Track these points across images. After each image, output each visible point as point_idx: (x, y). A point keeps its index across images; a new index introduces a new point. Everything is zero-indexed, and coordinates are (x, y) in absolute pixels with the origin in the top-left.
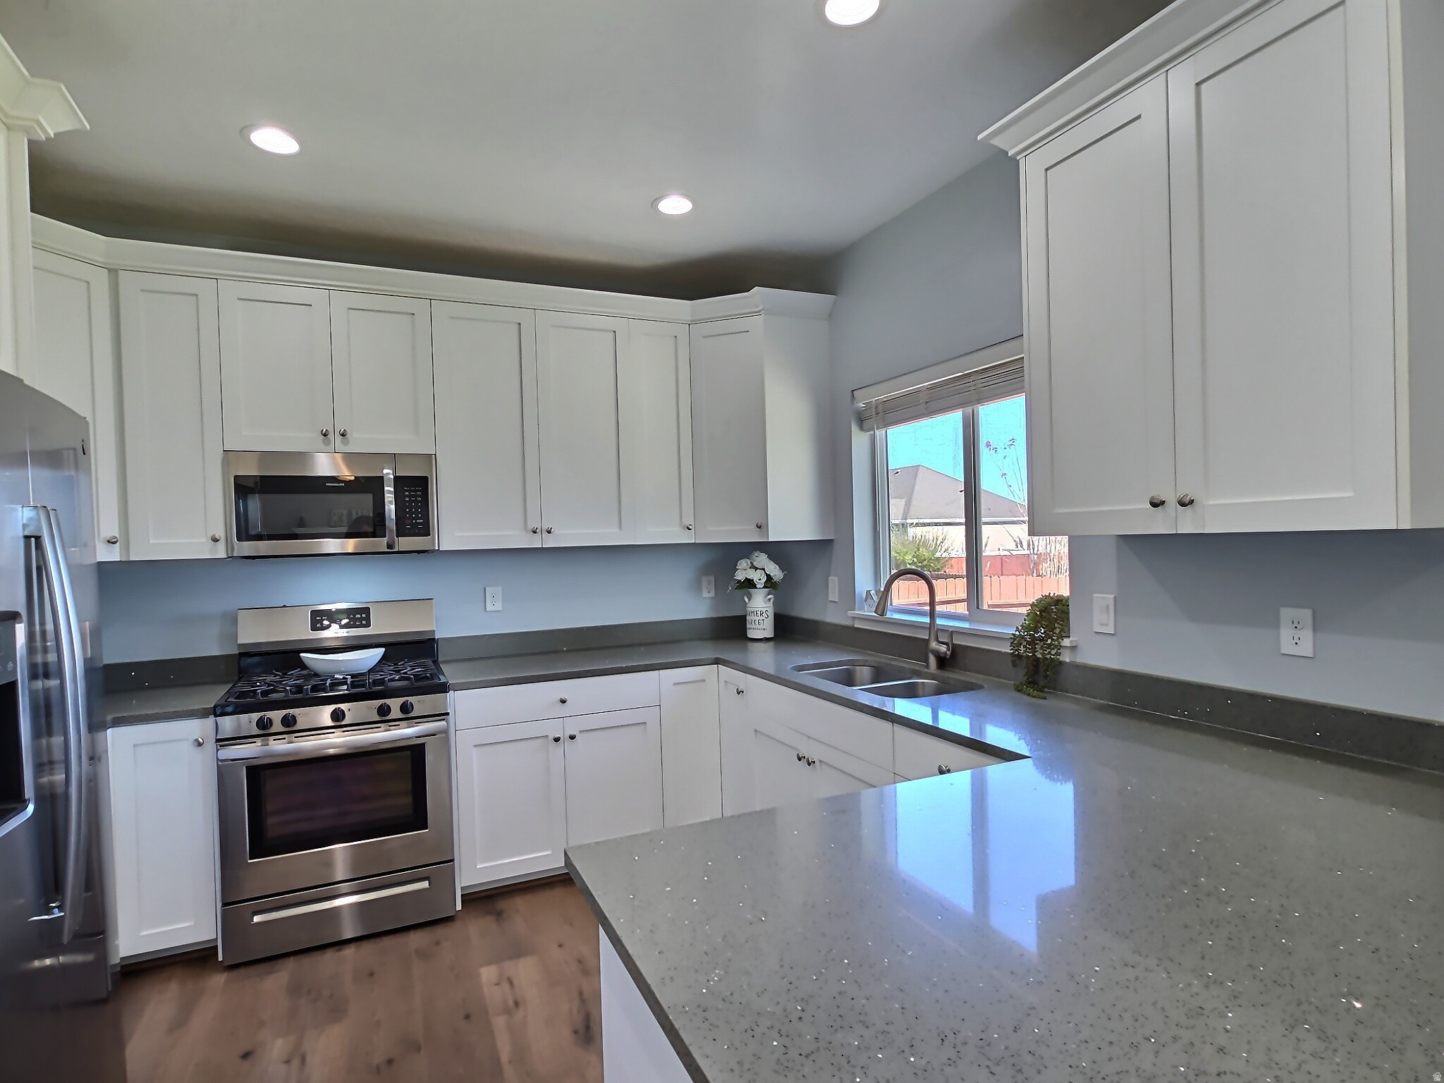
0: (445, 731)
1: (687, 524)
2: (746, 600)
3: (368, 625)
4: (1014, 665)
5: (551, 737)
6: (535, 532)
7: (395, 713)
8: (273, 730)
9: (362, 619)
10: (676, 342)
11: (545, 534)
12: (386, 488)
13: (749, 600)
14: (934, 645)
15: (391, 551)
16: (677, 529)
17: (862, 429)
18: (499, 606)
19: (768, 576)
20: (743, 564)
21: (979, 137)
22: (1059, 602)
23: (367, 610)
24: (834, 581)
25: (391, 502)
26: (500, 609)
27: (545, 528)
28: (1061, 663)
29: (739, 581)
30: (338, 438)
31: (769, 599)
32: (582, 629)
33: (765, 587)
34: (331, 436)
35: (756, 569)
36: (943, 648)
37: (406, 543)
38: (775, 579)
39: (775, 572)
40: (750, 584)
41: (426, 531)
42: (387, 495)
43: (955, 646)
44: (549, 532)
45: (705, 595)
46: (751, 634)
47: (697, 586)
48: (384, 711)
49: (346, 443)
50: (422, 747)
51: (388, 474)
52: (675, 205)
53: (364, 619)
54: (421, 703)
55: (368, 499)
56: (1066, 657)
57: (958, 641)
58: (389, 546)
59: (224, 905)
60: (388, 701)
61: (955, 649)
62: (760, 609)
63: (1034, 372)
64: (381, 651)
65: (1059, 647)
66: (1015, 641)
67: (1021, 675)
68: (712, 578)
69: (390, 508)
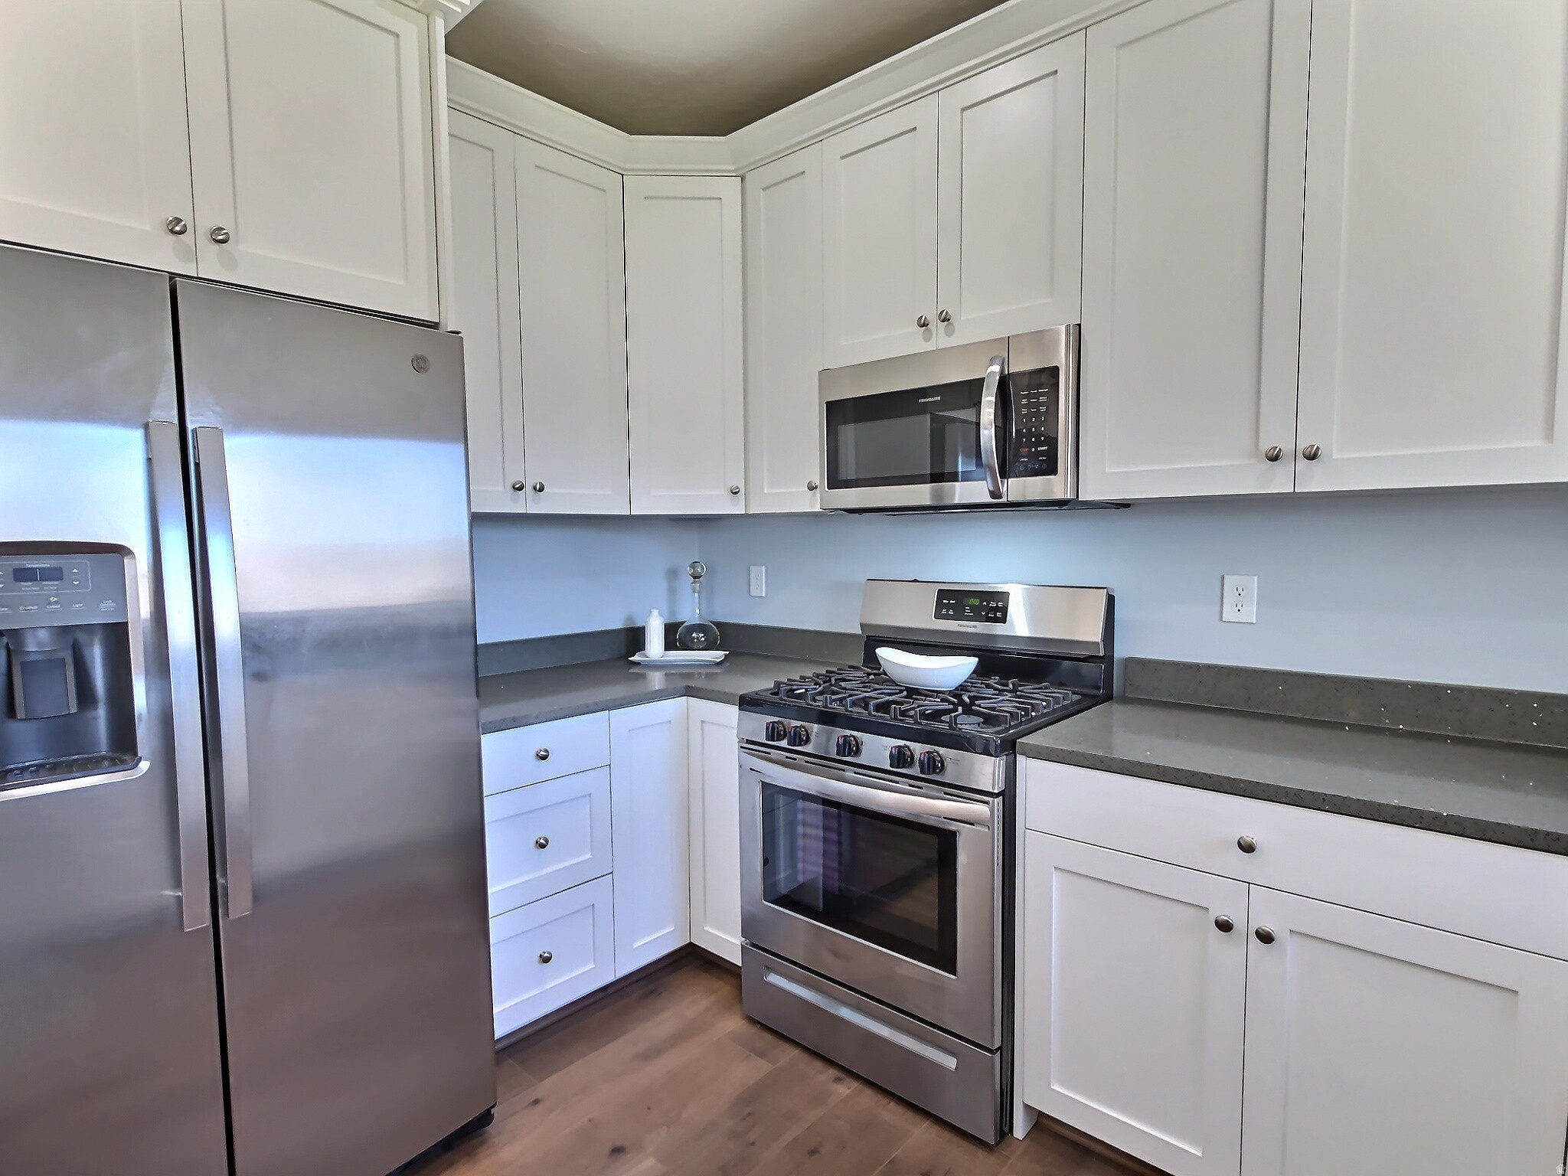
3: (1003, 619)
6: (1275, 458)
9: (996, 610)
11: (1302, 463)
12: (985, 398)
15: (997, 502)
18: (1251, 614)
23: (1005, 597)
26: (1256, 618)
34: (932, 327)
37: (1017, 488)
41: (1051, 466)
44: (1313, 456)
49: (950, 332)
51: (992, 373)
53: (1001, 609)
58: (995, 494)
64: (971, 662)
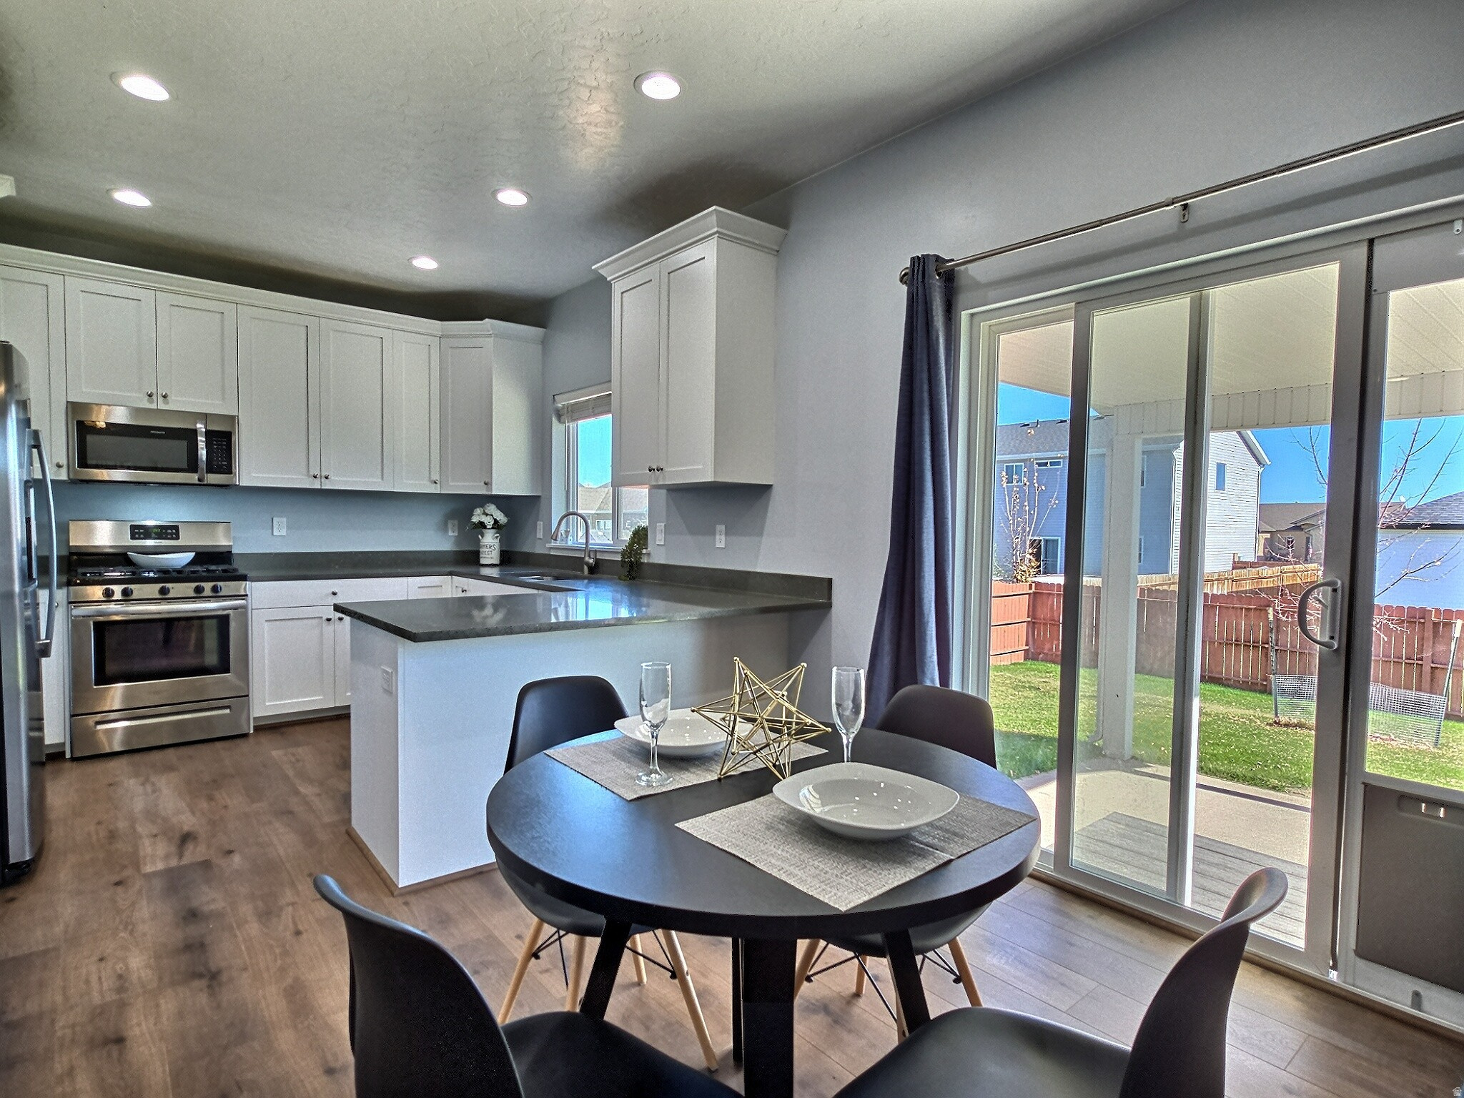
0: (244, 607)
1: (435, 479)
2: (480, 537)
3: (178, 538)
4: (622, 566)
5: (325, 618)
6: (315, 477)
7: (208, 592)
8: (114, 598)
9: (172, 534)
10: (429, 348)
11: (323, 480)
12: (199, 438)
13: (482, 537)
14: (587, 559)
15: (201, 485)
16: (428, 483)
17: (560, 421)
18: (284, 533)
19: (495, 520)
20: (478, 511)
21: (593, 267)
22: (645, 529)
23: (176, 528)
24: (540, 524)
25: (202, 448)
26: (285, 534)
27: (323, 474)
28: (642, 563)
29: (474, 523)
30: (161, 399)
31: (497, 537)
32: (351, 553)
33: (493, 528)
34: (154, 397)
35: (487, 515)
36: (591, 561)
37: (213, 478)
38: (501, 522)
39: (502, 518)
40: (482, 525)
41: (229, 470)
42: (200, 443)
43: (597, 559)
44: (327, 478)
45: (451, 533)
46: (483, 561)
47: (444, 527)
48: (199, 590)
49: (167, 403)
50: (227, 617)
51: (201, 428)
52: (425, 263)
53: (174, 533)
54: (227, 587)
55: (183, 445)
56: (645, 560)
57: (599, 557)
58: (200, 480)
59: (72, 716)
60: (202, 584)
61: (597, 561)
62: (490, 545)
63: (615, 401)
64: (192, 555)
65: (641, 554)
66: (623, 554)
67: (625, 572)
68: (456, 522)
69: (203, 453)
